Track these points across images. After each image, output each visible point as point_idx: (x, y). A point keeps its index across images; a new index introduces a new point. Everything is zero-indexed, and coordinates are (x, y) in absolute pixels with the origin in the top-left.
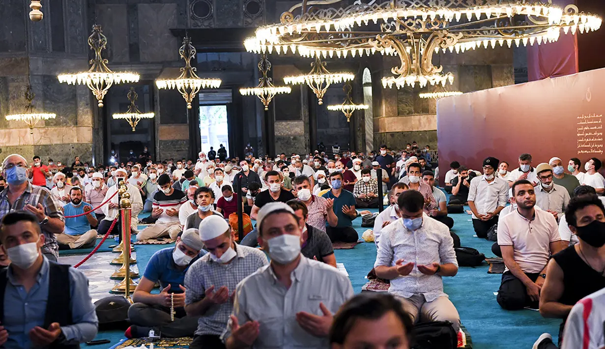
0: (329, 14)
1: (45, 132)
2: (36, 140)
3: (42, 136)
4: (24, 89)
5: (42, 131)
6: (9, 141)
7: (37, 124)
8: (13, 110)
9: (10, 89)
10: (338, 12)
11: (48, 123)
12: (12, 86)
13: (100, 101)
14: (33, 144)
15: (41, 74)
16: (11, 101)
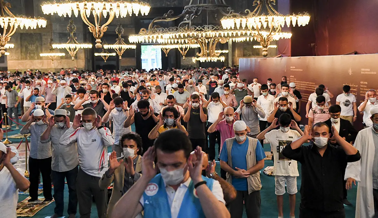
0: (161, 30)
1: (61, 62)
2: (56, 66)
3: (59, 64)
4: (49, 40)
5: (59, 61)
6: (43, 66)
7: (56, 58)
8: (44, 50)
9: (43, 39)
10: (165, 30)
11: (62, 57)
12: (44, 38)
13: (72, 57)
14: (54, 68)
15: (58, 32)
16: (43, 46)
